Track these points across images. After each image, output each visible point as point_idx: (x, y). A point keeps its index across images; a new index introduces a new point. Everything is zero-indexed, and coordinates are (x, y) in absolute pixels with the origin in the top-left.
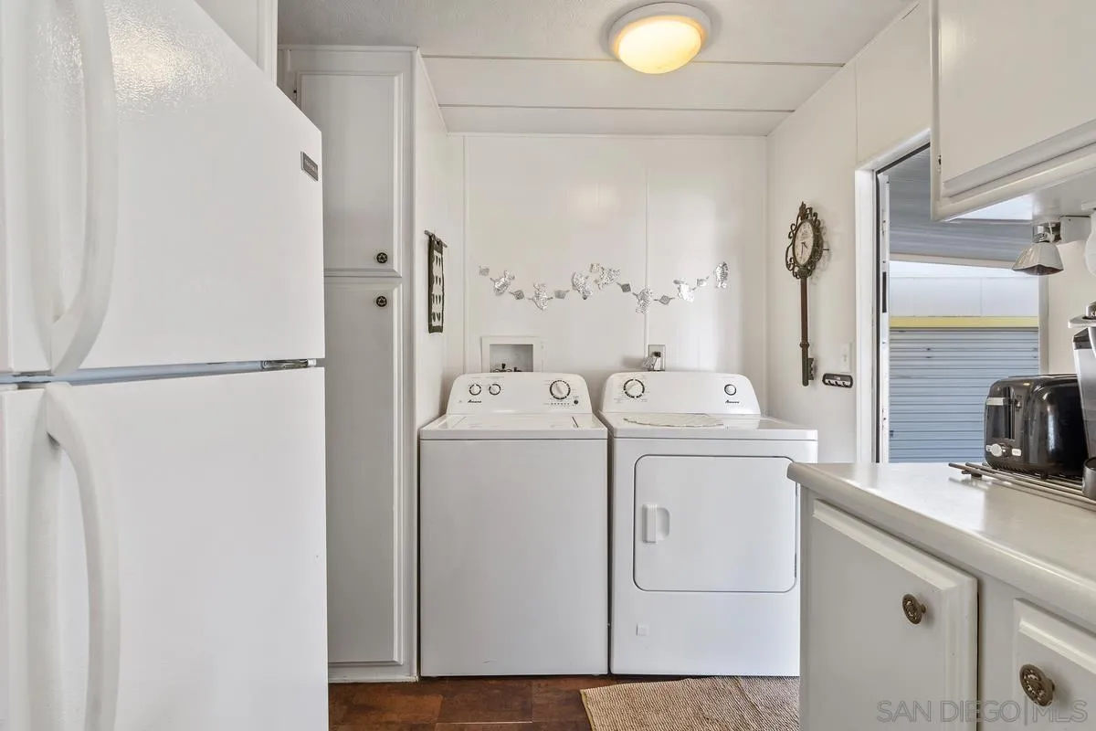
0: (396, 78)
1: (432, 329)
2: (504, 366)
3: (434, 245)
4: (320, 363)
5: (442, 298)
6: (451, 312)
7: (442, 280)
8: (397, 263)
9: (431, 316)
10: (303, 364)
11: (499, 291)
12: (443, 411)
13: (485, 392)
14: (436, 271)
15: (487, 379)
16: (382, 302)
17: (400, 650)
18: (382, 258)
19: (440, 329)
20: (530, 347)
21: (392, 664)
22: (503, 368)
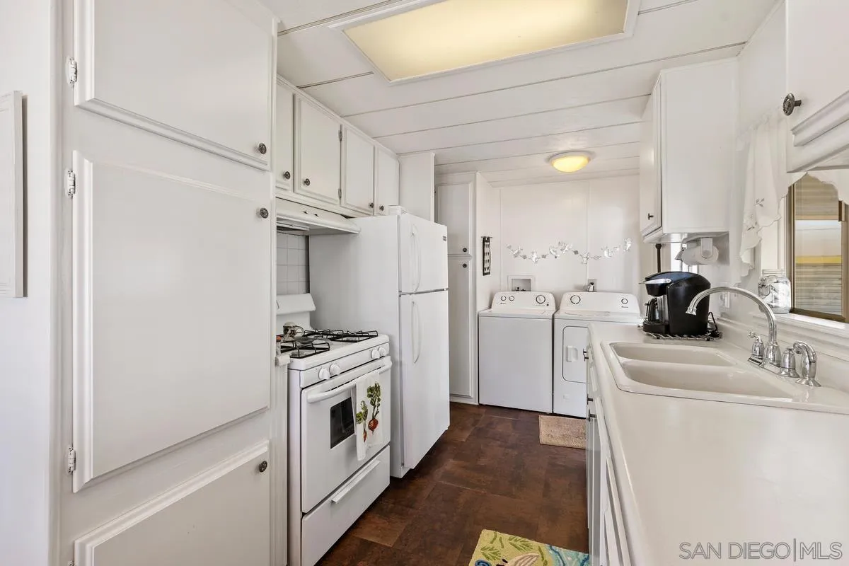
0: (470, 185)
1: (484, 274)
2: (518, 288)
3: (486, 240)
4: (447, 289)
5: (489, 261)
6: (494, 266)
7: (489, 253)
8: (470, 252)
9: (484, 269)
10: (443, 290)
11: (516, 256)
12: (490, 307)
13: (508, 300)
14: (487, 250)
15: (509, 294)
16: (465, 266)
17: (472, 392)
18: (465, 250)
19: (489, 273)
20: (530, 280)
21: (468, 397)
22: (518, 290)
